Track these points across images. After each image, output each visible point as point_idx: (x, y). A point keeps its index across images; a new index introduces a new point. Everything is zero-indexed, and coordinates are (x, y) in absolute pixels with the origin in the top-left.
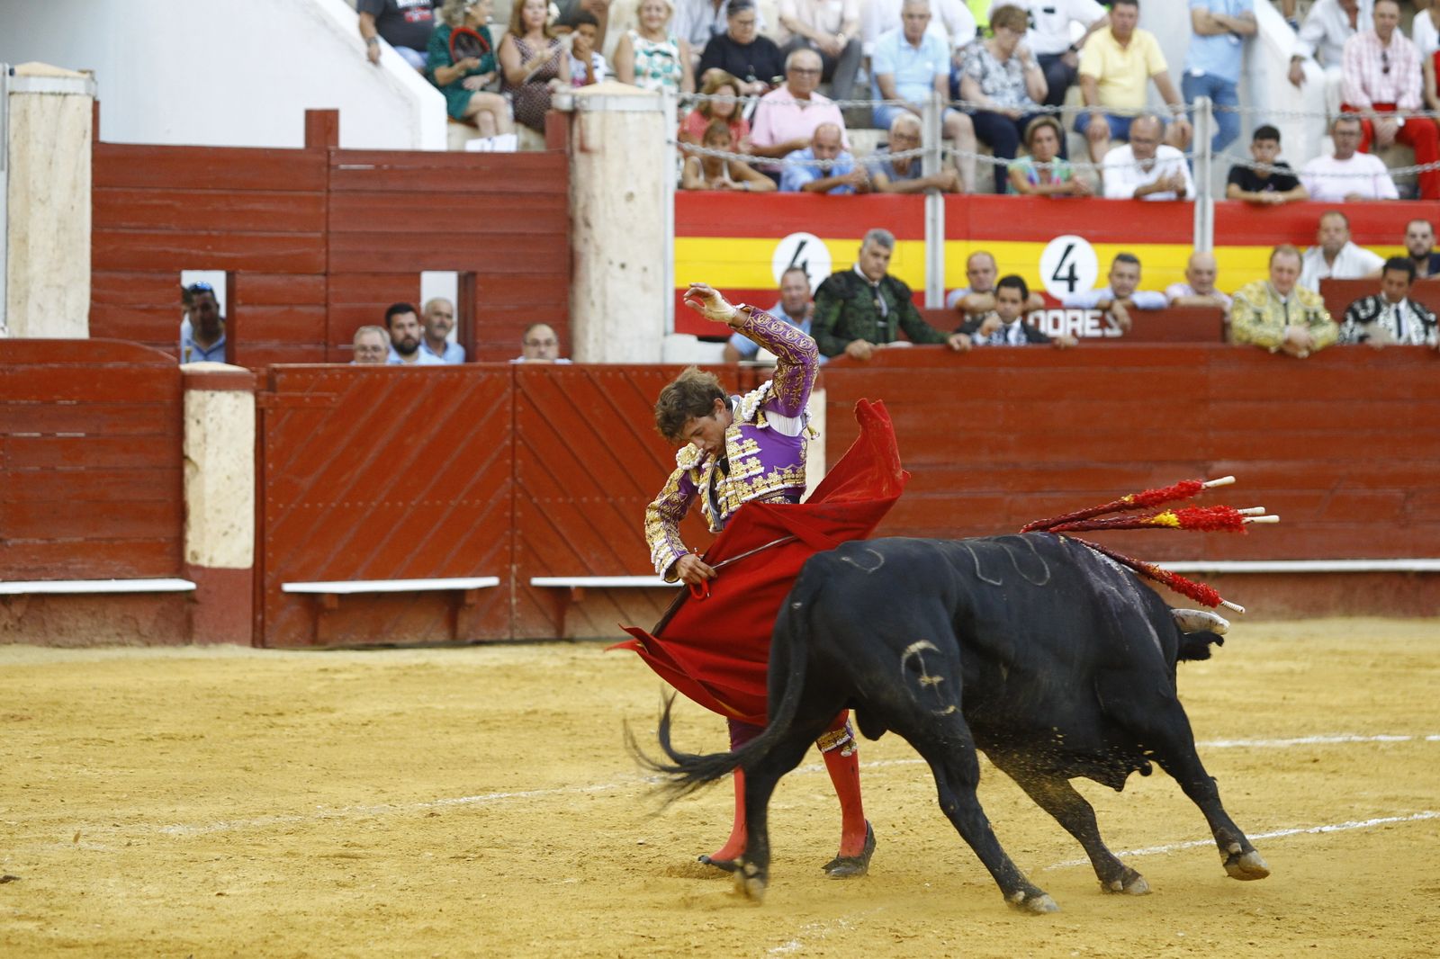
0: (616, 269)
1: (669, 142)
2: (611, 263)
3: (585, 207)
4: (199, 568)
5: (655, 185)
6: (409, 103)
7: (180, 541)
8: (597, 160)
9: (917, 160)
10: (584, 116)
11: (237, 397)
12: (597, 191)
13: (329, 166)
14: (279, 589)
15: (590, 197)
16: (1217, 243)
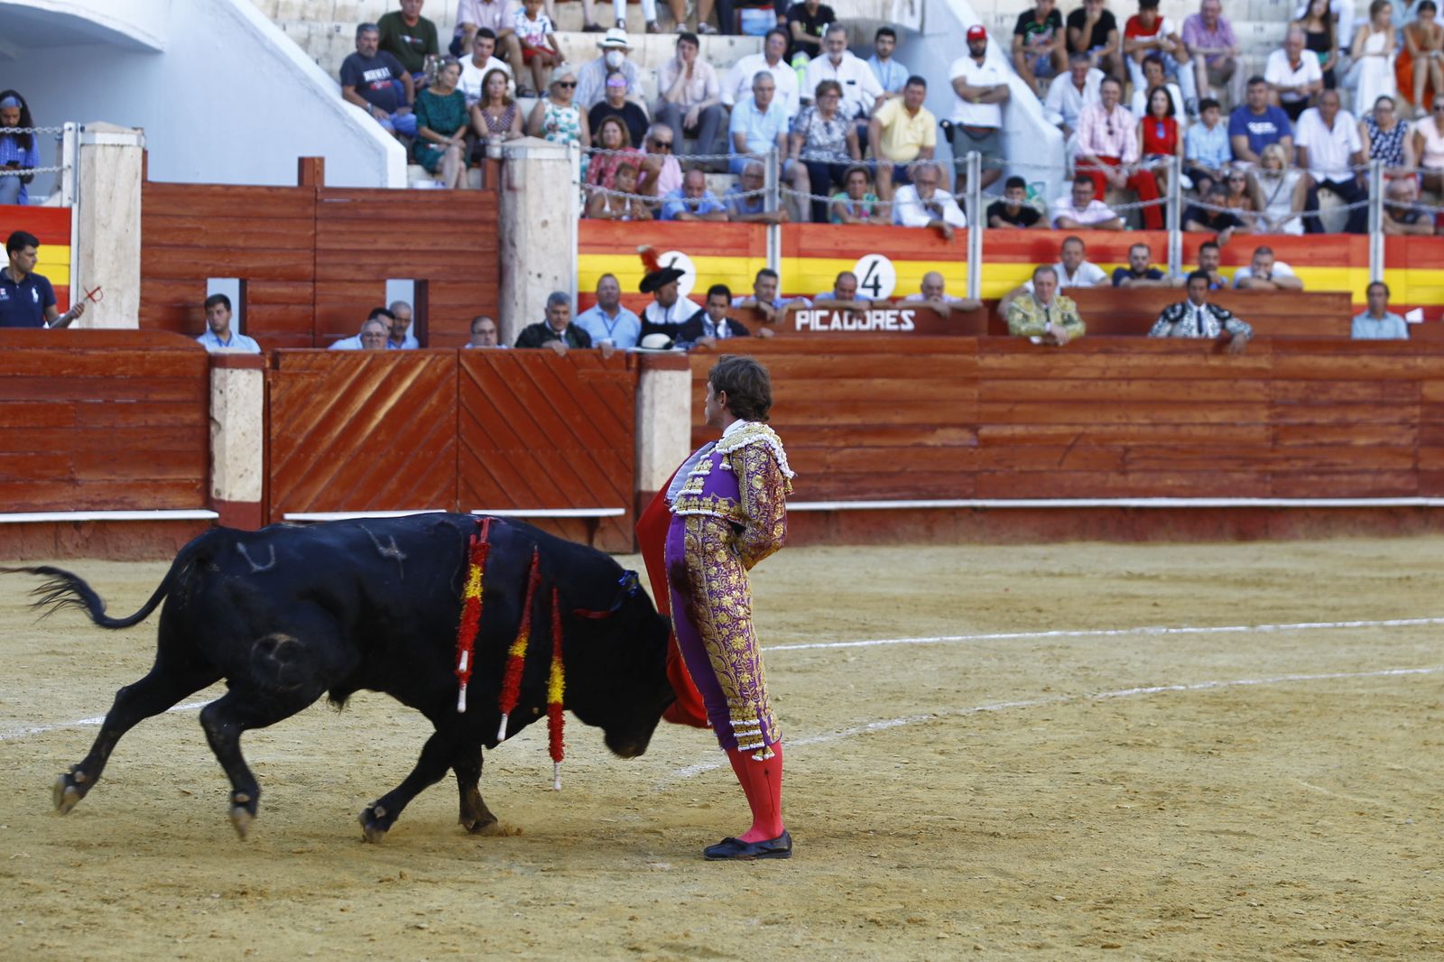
0: (533, 279)
1: (574, 183)
2: (530, 273)
3: (512, 231)
4: (222, 502)
5: (564, 215)
6: (379, 153)
7: (207, 481)
8: (520, 197)
9: (760, 198)
10: (510, 163)
11: (250, 373)
12: (520, 219)
13: (316, 199)
14: (282, 518)
15: (514, 224)
16: (984, 261)
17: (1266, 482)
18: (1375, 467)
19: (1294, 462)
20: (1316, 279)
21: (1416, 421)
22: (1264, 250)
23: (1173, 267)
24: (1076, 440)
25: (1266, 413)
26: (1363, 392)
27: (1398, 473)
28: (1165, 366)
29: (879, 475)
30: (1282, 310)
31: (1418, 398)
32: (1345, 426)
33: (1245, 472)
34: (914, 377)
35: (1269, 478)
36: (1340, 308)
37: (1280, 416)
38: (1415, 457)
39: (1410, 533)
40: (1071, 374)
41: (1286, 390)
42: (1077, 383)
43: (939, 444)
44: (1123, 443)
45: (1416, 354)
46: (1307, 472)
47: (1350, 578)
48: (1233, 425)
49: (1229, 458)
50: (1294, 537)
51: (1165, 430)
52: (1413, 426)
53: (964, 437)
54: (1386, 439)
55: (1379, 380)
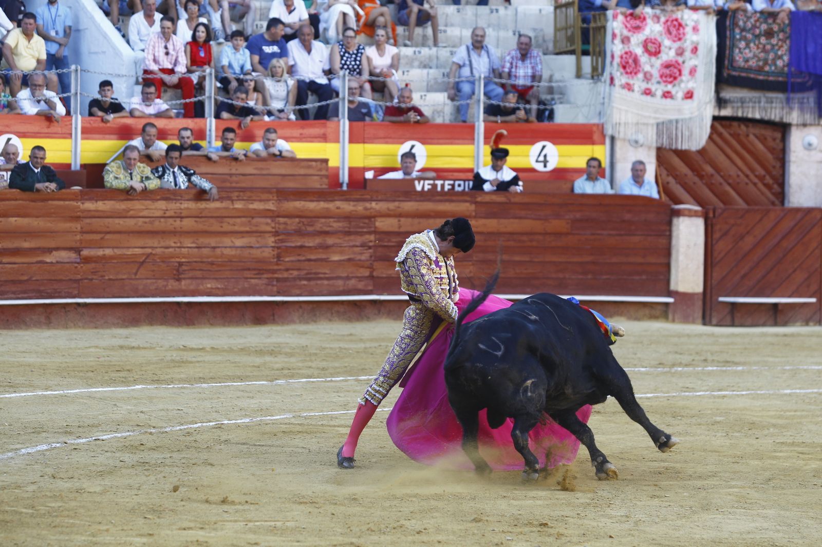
16: (83, 139)
17: (273, 285)
18: (345, 275)
19: (291, 272)
20: (304, 150)
21: (371, 244)
22: (272, 130)
23: (210, 142)
24: (146, 259)
25: (273, 239)
26: (336, 225)
27: (361, 279)
28: (206, 208)
29: (14, 282)
30: (283, 171)
31: (373, 229)
32: (326, 247)
33: (260, 278)
34: (37, 217)
35: (275, 283)
36: (320, 170)
37: (282, 241)
38: (371, 268)
39: (368, 319)
40: (141, 214)
41: (285, 223)
42: (147, 220)
43: (54, 261)
44: (178, 260)
45: (371, 200)
46: (300, 279)
47: (331, 348)
48: (251, 247)
49: (249, 269)
50: (292, 322)
51: (205, 251)
52: (370, 248)
53: (73, 256)
54: (352, 256)
55: (348, 217)
